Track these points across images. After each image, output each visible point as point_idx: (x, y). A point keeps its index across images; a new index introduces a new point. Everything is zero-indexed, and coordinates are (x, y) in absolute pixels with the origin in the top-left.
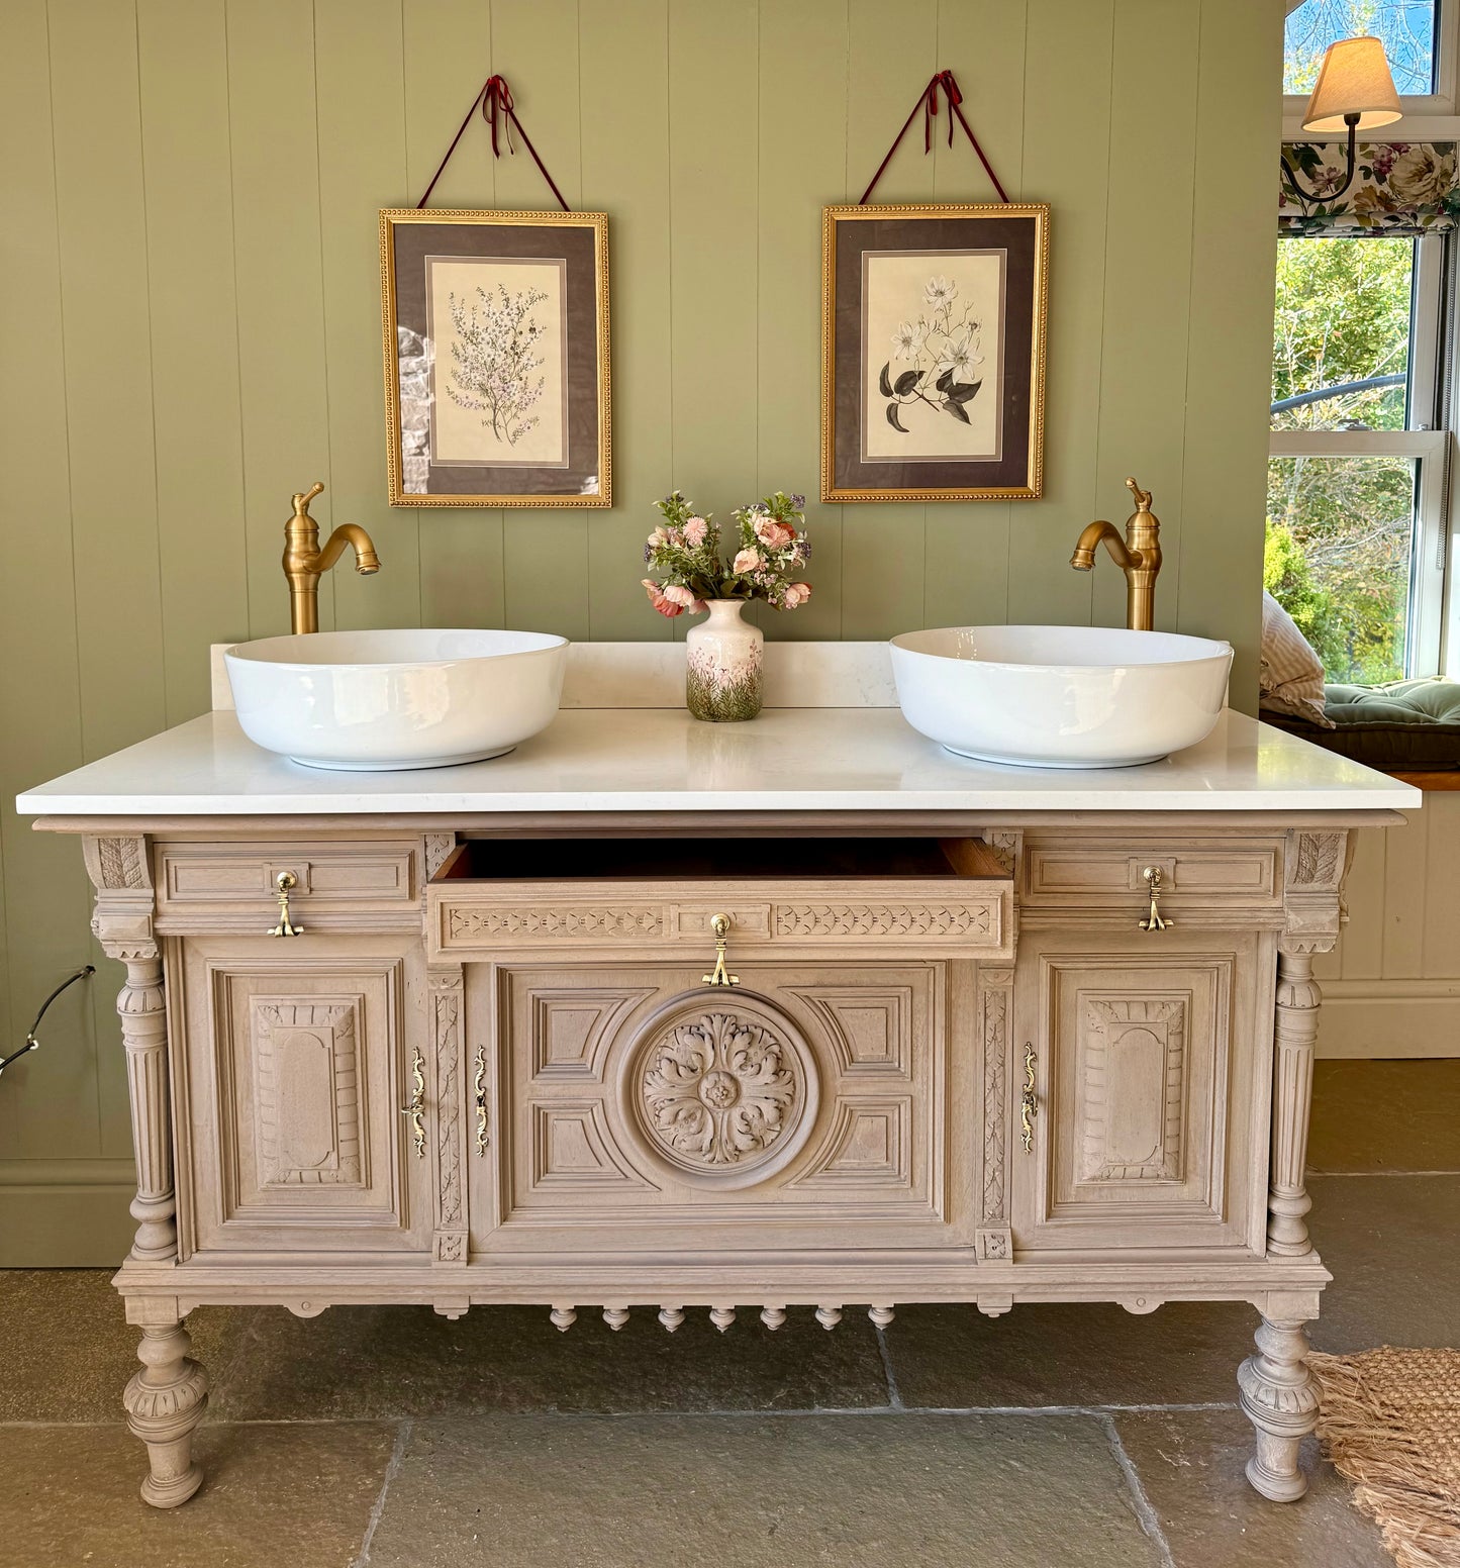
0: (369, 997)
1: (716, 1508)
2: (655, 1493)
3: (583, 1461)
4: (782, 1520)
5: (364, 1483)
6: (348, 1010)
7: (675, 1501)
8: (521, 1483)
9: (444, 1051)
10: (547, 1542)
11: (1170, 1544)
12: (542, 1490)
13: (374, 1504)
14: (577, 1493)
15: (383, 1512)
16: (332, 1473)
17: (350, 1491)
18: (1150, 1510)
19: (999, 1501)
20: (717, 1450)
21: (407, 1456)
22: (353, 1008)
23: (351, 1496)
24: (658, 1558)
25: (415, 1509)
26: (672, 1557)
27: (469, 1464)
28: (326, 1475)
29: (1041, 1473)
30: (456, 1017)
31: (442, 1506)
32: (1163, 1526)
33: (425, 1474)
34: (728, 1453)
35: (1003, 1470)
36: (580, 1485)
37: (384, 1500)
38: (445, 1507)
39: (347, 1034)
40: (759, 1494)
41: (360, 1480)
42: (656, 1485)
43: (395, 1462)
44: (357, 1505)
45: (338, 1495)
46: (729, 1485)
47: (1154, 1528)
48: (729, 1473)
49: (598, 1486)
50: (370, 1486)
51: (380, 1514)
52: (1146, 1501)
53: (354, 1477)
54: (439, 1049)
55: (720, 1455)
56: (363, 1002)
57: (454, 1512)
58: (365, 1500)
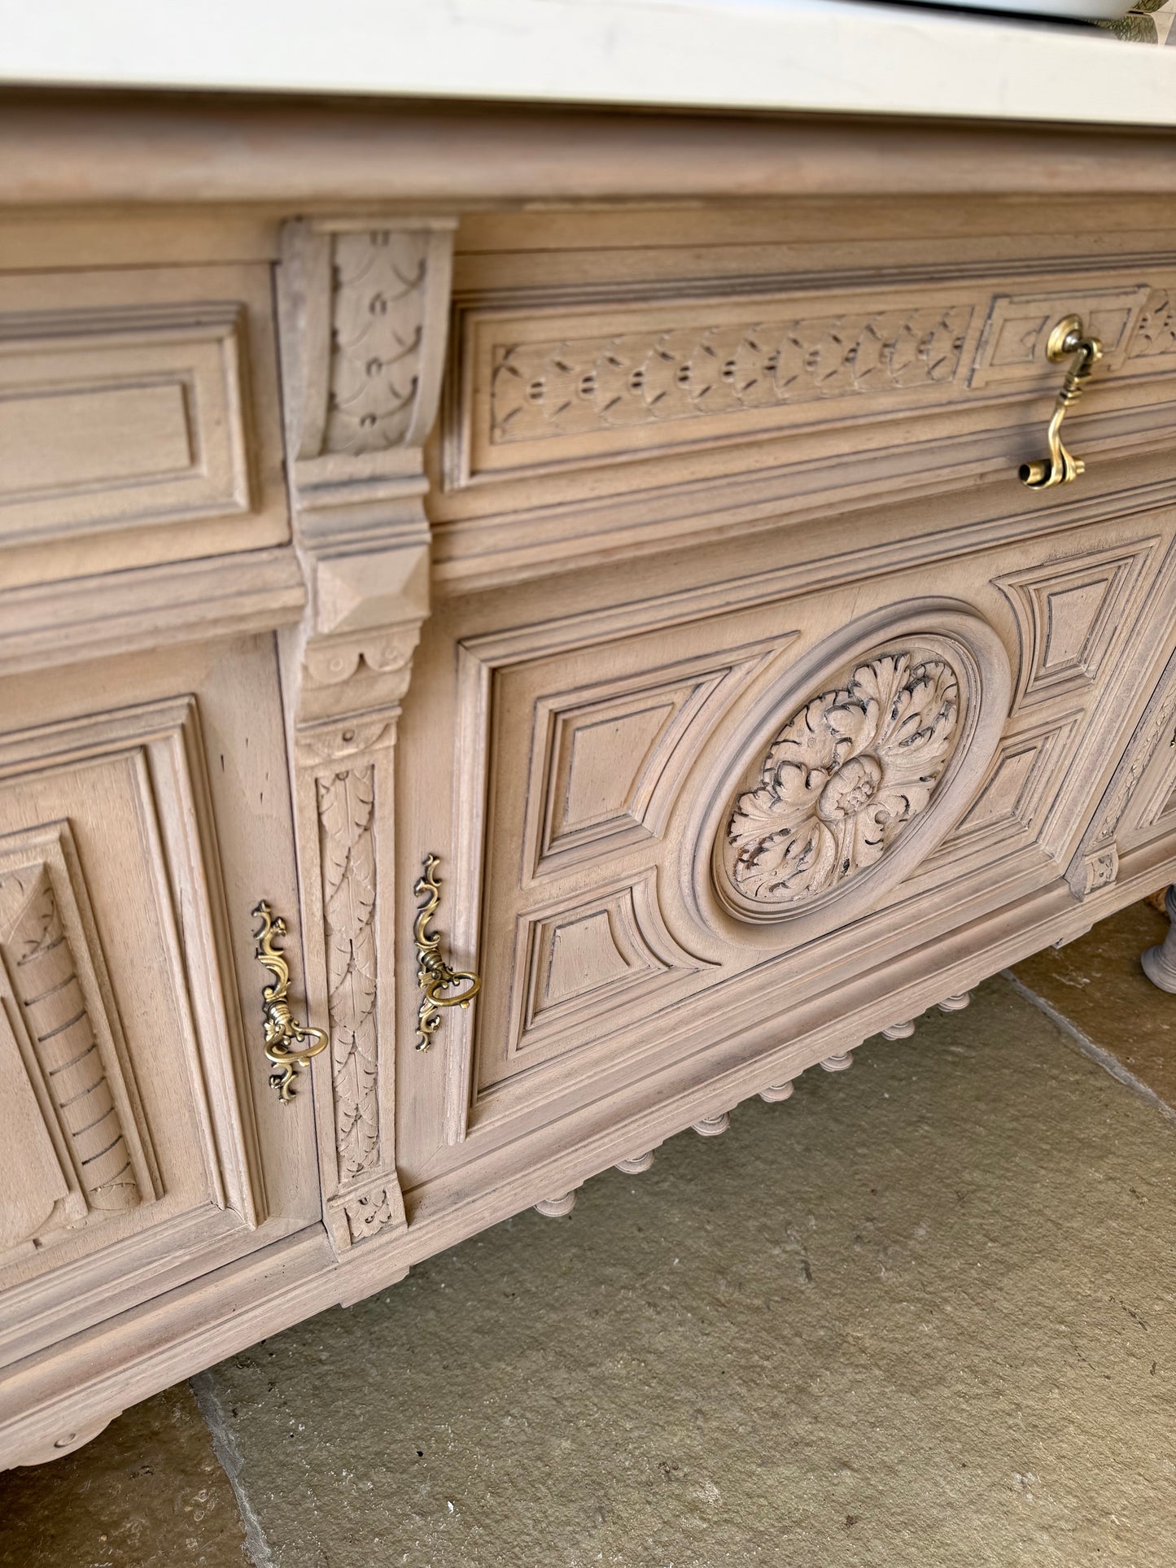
0: (89, 821)
1: (722, 1271)
2: (633, 1289)
3: (504, 1284)
4: (805, 1249)
5: (198, 1505)
6: (33, 881)
7: (667, 1288)
8: (445, 1368)
9: (342, 896)
10: (558, 1452)
11: (1151, 1086)
12: (486, 1365)
13: (244, 1536)
14: (537, 1344)
15: (272, 1545)
16: (125, 1515)
17: (184, 1535)
18: (1103, 1052)
19: (982, 1106)
20: (655, 1179)
21: (235, 1415)
22: (47, 869)
23: (192, 1544)
24: (714, 1393)
25: (318, 1508)
26: (731, 1382)
27: (345, 1376)
28: (116, 1524)
29: (987, 1051)
30: (371, 813)
31: (361, 1477)
32: (1131, 1068)
33: (292, 1433)
34: (672, 1178)
35: (953, 1063)
36: (529, 1328)
37: (253, 1518)
38: (365, 1476)
39: (48, 940)
40: (752, 1224)
41: (186, 1502)
42: (625, 1274)
43: (223, 1433)
44: (214, 1556)
45: (166, 1553)
46: (709, 1228)
47: (1122, 1073)
48: (696, 1209)
49: (554, 1316)
50: (212, 1505)
51: (268, 1550)
52: (1091, 1042)
53: (172, 1501)
54: (328, 898)
55: (665, 1185)
56: (73, 844)
57: (382, 1477)
58: (220, 1537)
